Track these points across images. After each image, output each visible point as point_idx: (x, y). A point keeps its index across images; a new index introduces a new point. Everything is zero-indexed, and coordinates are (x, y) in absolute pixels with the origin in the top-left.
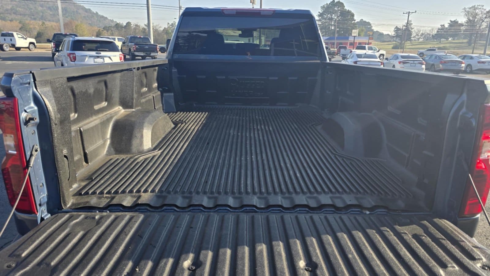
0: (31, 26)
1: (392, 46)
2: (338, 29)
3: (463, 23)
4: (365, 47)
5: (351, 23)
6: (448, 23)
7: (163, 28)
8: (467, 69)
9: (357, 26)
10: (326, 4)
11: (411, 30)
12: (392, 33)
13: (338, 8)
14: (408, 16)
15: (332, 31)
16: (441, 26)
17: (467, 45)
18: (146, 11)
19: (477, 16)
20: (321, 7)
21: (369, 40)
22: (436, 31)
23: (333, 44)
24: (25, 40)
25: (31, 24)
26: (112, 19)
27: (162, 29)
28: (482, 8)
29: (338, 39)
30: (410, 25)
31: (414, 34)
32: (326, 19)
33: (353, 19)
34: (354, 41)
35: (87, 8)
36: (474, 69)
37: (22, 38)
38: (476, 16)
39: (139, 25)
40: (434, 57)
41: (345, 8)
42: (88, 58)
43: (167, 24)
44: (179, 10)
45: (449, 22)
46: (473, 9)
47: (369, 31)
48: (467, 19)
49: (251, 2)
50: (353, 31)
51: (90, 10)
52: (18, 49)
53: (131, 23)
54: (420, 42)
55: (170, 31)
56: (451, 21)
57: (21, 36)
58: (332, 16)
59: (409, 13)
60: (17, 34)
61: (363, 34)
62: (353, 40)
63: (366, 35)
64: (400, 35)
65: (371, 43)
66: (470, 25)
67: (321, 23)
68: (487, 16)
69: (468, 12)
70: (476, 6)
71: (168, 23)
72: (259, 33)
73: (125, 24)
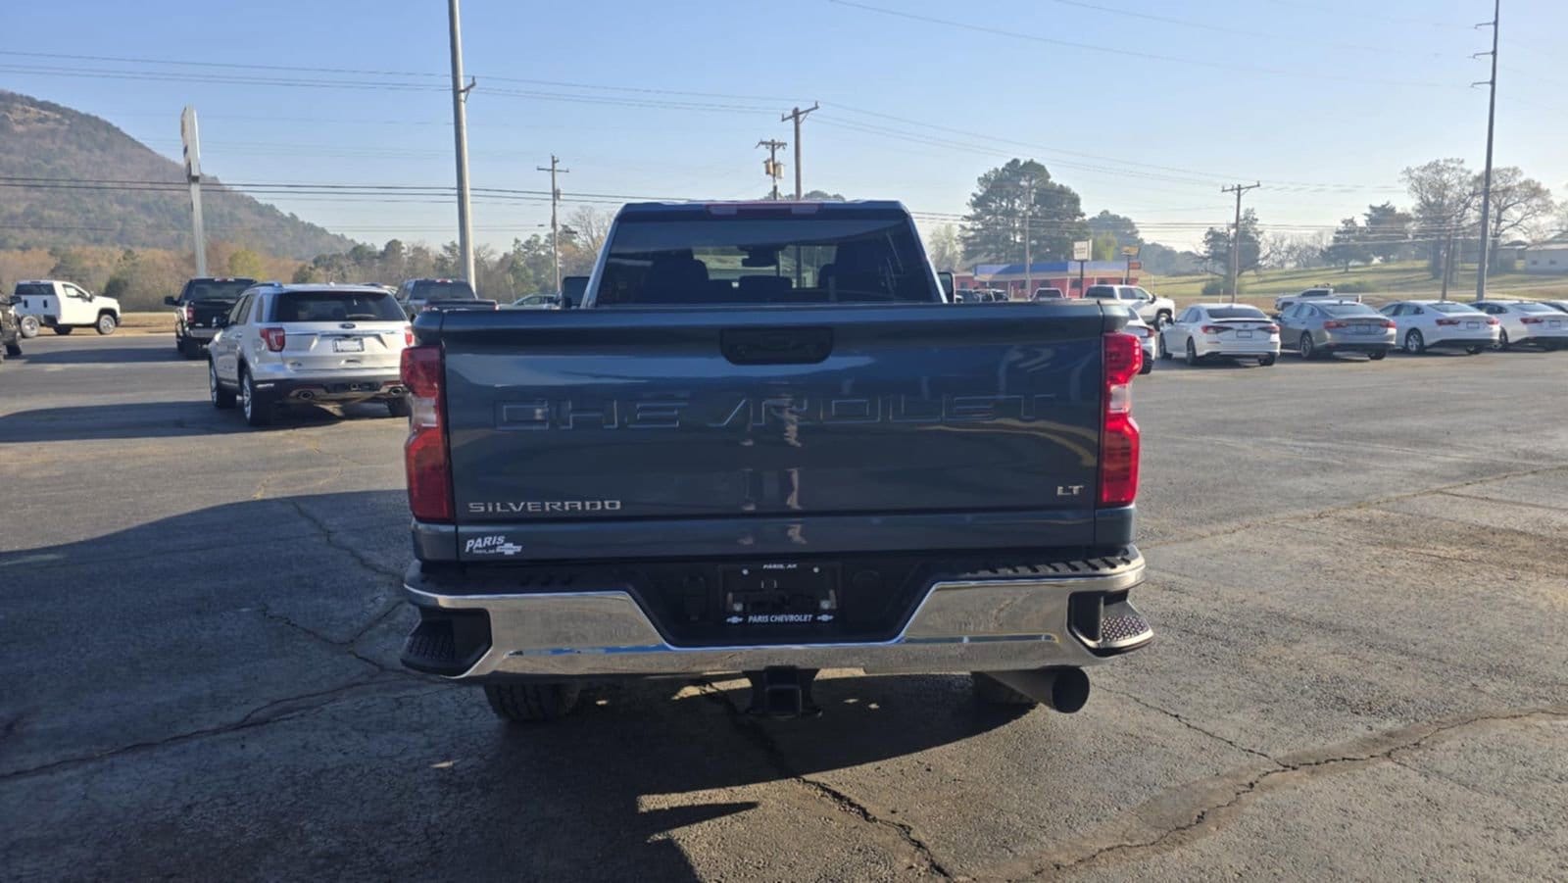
0: (88, 263)
1: (1202, 285)
2: (1034, 242)
3: (1410, 211)
4: (1112, 290)
5: (1073, 223)
6: (1365, 215)
7: (502, 255)
8: (1410, 343)
9: (1092, 230)
10: (992, 169)
11: (1256, 238)
12: (1202, 249)
13: (1030, 180)
14: (1236, 197)
15: (1016, 247)
16: (1343, 222)
17: (1428, 275)
18: (455, 207)
19: (1446, 192)
20: (979, 179)
21: (1129, 269)
22: (1331, 238)
23: (1023, 285)
24: (88, 303)
25: (87, 258)
26: (339, 234)
27: (496, 258)
28: (1460, 167)
29: (1034, 269)
30: (1251, 223)
31: (1265, 250)
32: (994, 213)
33: (1079, 210)
34: (1082, 275)
35: (262, 202)
36: (1428, 341)
37: (78, 296)
38: (1444, 190)
39: (424, 248)
40: (1306, 312)
41: (1050, 180)
42: (319, 341)
43: (513, 242)
44: (551, 202)
45: (1368, 211)
46: (1434, 170)
47: (1128, 245)
48: (1419, 202)
49: (768, 172)
50: (1077, 245)
51: (272, 207)
52: (65, 330)
53: (400, 243)
54: (1286, 273)
55: (522, 263)
56: (1371, 207)
57: (75, 293)
58: (1013, 205)
59: (1239, 188)
60: (64, 286)
61: (1110, 253)
62: (1078, 271)
63: (1118, 258)
64: (1223, 255)
65: (1134, 281)
66: (1431, 219)
67: (983, 224)
68: (1476, 188)
69: (1420, 180)
70: (1442, 163)
71: (517, 241)
72: (795, 263)
73: (381, 247)
